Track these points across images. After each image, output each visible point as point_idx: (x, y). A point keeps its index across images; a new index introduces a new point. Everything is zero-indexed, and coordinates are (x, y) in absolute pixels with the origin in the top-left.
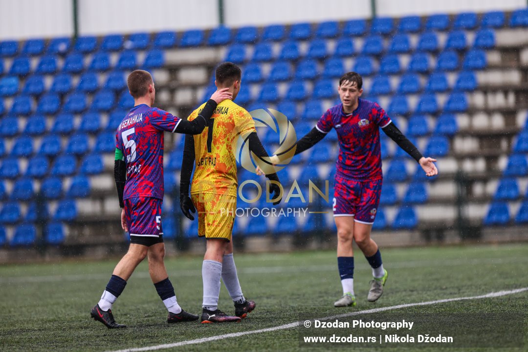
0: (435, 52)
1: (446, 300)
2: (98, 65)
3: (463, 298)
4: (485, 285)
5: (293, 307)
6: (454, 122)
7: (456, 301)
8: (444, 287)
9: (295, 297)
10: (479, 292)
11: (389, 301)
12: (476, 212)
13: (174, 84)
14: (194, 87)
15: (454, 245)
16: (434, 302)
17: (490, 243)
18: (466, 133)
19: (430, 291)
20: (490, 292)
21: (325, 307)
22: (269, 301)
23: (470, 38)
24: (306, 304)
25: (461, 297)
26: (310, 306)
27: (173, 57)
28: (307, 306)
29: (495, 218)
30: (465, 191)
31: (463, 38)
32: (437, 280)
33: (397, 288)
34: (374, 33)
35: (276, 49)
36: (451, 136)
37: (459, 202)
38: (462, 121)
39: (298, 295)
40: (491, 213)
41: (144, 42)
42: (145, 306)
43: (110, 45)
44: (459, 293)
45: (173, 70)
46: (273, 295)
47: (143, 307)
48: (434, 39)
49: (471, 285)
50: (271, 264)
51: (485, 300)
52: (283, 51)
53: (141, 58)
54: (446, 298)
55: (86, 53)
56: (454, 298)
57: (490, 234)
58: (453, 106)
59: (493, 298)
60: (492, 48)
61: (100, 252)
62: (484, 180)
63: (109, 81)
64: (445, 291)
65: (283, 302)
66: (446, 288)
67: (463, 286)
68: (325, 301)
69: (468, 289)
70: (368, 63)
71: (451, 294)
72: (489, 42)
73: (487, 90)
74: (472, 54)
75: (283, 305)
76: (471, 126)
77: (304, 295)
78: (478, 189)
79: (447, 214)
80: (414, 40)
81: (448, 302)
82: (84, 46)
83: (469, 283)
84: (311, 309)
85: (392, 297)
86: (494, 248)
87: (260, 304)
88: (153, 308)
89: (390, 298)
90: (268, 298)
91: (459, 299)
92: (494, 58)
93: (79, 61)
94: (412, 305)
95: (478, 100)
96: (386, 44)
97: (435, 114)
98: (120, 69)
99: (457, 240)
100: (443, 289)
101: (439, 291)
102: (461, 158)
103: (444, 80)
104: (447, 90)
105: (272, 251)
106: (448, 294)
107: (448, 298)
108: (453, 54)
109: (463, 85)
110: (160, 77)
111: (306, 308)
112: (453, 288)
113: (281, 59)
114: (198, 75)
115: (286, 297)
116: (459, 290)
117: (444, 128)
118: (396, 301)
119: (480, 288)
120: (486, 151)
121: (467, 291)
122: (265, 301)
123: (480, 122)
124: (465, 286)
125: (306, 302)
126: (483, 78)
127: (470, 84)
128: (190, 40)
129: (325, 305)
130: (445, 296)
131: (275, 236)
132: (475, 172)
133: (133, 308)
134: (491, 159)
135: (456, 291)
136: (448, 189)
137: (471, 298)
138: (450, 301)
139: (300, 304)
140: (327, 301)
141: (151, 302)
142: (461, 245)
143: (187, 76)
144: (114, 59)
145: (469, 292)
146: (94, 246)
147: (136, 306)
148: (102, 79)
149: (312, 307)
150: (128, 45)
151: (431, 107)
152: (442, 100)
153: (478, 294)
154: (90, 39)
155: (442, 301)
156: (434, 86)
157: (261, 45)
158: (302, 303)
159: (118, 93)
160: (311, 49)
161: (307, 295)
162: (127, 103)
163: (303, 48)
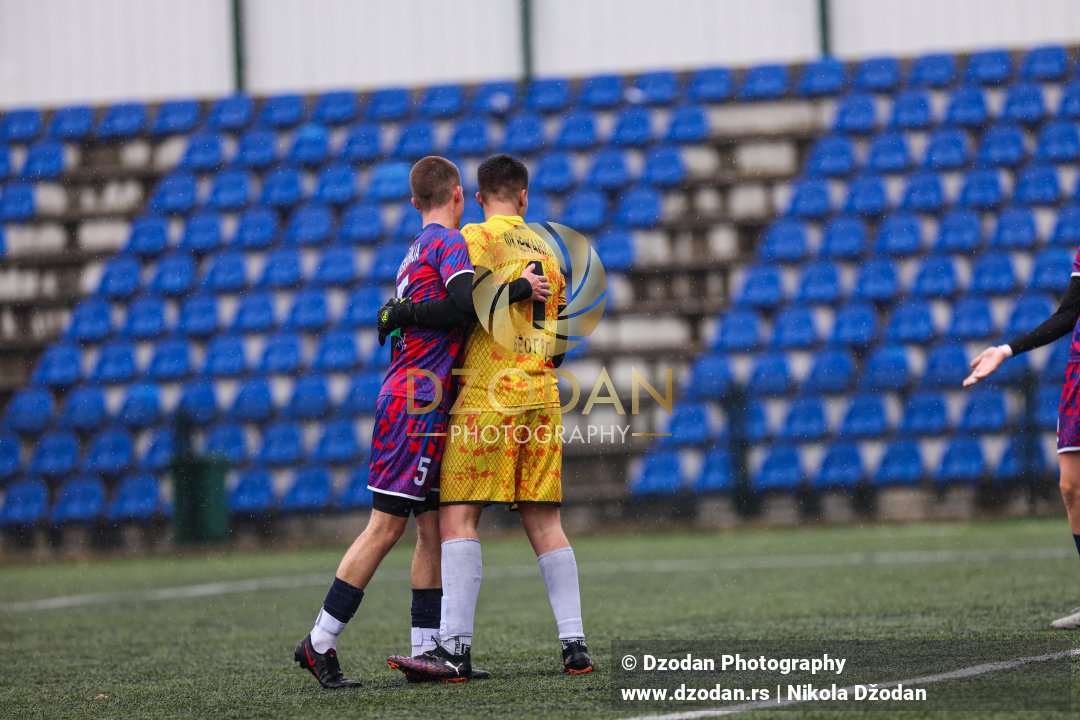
2: (573, 138)
5: (976, 634)
9: (980, 613)
13: (729, 176)
14: (768, 181)
22: (926, 619)
24: (1003, 628)
26: (1012, 631)
27: (725, 120)
35: (938, 104)
39: (989, 608)
41: (666, 91)
42: (672, 629)
43: (597, 96)
45: (726, 146)
46: (935, 609)
47: (667, 632)
50: (931, 545)
52: (952, 108)
53: (660, 122)
55: (549, 112)
63: (595, 170)
65: (954, 622)
75: (955, 630)
77: (998, 609)
82: (543, 100)
87: (909, 626)
90: (923, 614)
93: (532, 129)
98: (620, 144)
105: (932, 519)
110: (700, 161)
111: (1004, 636)
113: (950, 123)
114: (778, 158)
115: (961, 612)
122: (919, 620)
125: (1004, 624)
128: (762, 86)
131: (939, 486)
139: (990, 626)
141: (683, 621)
143: (754, 158)
144: (605, 125)
147: (652, 629)
148: (580, 166)
150: (635, 95)
154: (555, 85)
157: (907, 96)
158: (994, 625)
159: (614, 193)
160: (1009, 104)
161: (1004, 609)
162: (633, 215)
163: (995, 101)
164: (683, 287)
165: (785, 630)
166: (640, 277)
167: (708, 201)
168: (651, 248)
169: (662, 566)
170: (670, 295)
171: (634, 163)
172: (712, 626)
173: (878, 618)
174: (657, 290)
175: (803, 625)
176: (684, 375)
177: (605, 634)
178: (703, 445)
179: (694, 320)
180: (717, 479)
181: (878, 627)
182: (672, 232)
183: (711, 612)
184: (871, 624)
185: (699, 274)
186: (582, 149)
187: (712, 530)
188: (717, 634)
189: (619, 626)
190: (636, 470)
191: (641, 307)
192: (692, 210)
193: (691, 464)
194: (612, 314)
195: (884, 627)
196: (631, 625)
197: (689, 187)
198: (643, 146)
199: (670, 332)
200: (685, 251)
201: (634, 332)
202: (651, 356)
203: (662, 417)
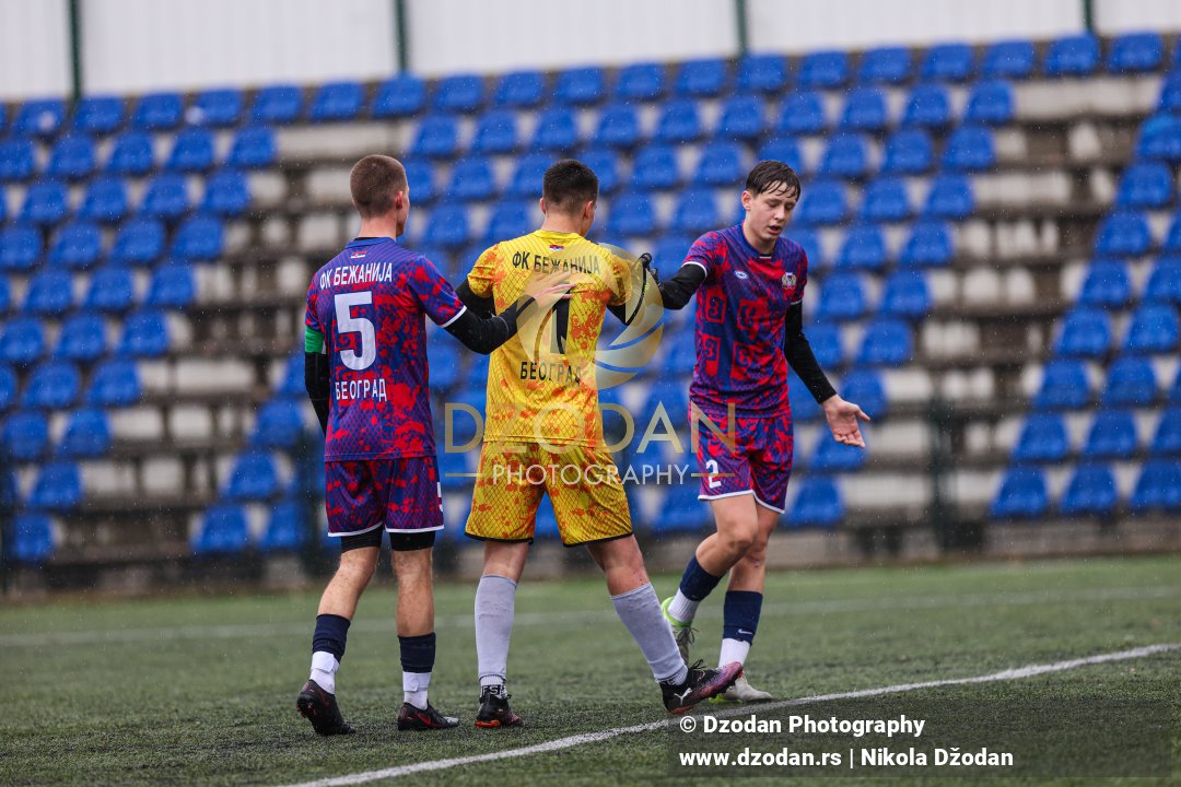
0: (880, 132)
1: (907, 687)
2: (127, 160)
3: (944, 682)
4: (994, 652)
5: (566, 703)
6: (921, 288)
7: (929, 689)
8: (903, 657)
9: (570, 680)
10: (981, 668)
11: (781, 688)
12: (972, 489)
13: (296, 204)
14: (340, 210)
15: (924, 563)
16: (880, 691)
17: (1005, 558)
18: (950, 314)
19: (871, 665)
20: (1005, 668)
21: (638, 702)
23: (958, 100)
24: (594, 696)
25: (941, 680)
26: (605, 700)
27: (295, 143)
28: (597, 700)
29: (1015, 502)
30: (947, 443)
31: (942, 101)
32: (887, 640)
33: (797, 660)
34: (744, 89)
35: (526, 126)
36: (916, 321)
37: (936, 466)
38: (941, 286)
39: (580, 675)
40: (1005, 492)
41: (230, 111)
42: (236, 700)
43: (154, 116)
44: (936, 670)
45: (296, 172)
46: (521, 677)
47: (229, 704)
48: (879, 104)
49: (964, 653)
51: (993, 686)
52: (541, 130)
53: (223, 145)
54: (906, 682)
55: (101, 134)
56: (925, 681)
57: (1004, 538)
58: (922, 252)
59: (1013, 682)
60: (1007, 123)
61: (134, 580)
62: (992, 418)
63: (150, 197)
64: (904, 666)
65: (543, 691)
66: (908, 660)
67: (944, 655)
68: (638, 688)
69: (955, 661)
70: (732, 158)
71: (918, 672)
72: (998, 109)
73: (996, 216)
74: (963, 135)
75: (542, 699)
76: (960, 298)
77: (590, 675)
78: (977, 438)
79: (908, 493)
80: (833, 106)
81: (910, 691)
82: (94, 120)
83: (959, 649)
84: (607, 707)
85: (787, 679)
86: (1014, 571)
88: (254, 705)
89: (783, 682)
91: (937, 683)
92: (1010, 144)
93: (85, 152)
94: (832, 696)
95: (976, 238)
96: (771, 114)
97: (880, 270)
98: (178, 168)
99: (932, 552)
100: (903, 662)
101: (892, 667)
102: (939, 368)
103: (900, 196)
104: (906, 218)
106: (912, 673)
107: (913, 683)
108: (921, 137)
109: (942, 205)
110: (266, 188)
111: (595, 705)
112: (921, 658)
113: (537, 147)
115: (550, 679)
116: (937, 663)
117: (899, 303)
118: (796, 687)
119: (983, 659)
120: (996, 353)
121: (955, 665)
123: (981, 287)
124: (949, 654)
125: (595, 692)
126: (987, 190)
127: (958, 204)
128: (332, 106)
129: (637, 698)
130: (905, 678)
132: (969, 399)
133: (209, 705)
134: (1006, 371)
135: (929, 665)
136: (910, 438)
137: (963, 681)
138: (915, 689)
139: (581, 695)
140: (643, 688)
141: (248, 691)
142: (938, 564)
143: (325, 185)
144: (163, 148)
145: (958, 668)
146: (120, 565)
147: (213, 701)
148: (135, 193)
149: (608, 701)
150: (195, 115)
151: (871, 255)
152: (895, 238)
153: (978, 672)
154: (109, 103)
155: (899, 688)
156: (878, 208)
157: (492, 117)
158: (585, 693)
159: (172, 224)
160: (603, 125)
161: (597, 676)
162: (193, 247)
163: (587, 123)
164: (247, 326)
165: (358, 701)
166: (201, 316)
167: (275, 231)
168: (213, 283)
169: (225, 632)
170: (234, 335)
171: (195, 190)
172: (279, 696)
173: (460, 686)
174: (219, 329)
175: (378, 695)
176: (249, 422)
177: (162, 707)
178: (270, 500)
179: (260, 363)
180: (284, 536)
181: (460, 696)
182: (237, 266)
183: (279, 682)
184: (452, 693)
185: (265, 313)
186: (138, 173)
187: (281, 592)
188: (285, 706)
189: (177, 698)
190: (196, 526)
191: (201, 348)
192: (256, 240)
193: (257, 520)
194: (170, 356)
195: (467, 696)
196: (190, 696)
197: (255, 217)
198: (206, 170)
199: (234, 375)
200: (250, 286)
201: (194, 375)
202: (213, 402)
203: (225, 468)
